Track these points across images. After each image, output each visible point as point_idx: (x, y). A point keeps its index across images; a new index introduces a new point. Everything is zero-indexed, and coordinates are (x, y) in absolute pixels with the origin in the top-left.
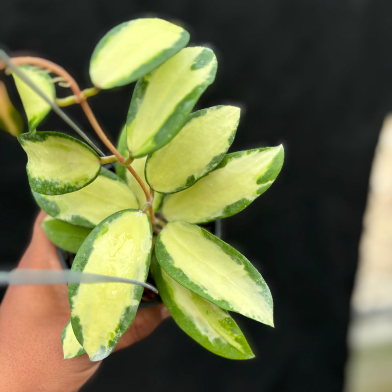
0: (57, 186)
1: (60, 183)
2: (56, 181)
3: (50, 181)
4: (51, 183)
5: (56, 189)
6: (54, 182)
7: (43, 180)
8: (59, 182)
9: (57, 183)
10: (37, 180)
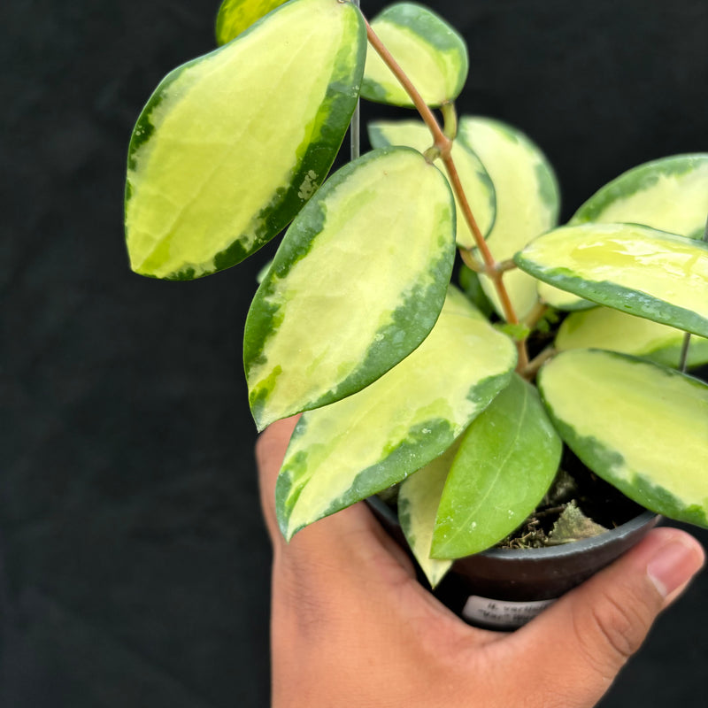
0: (423, 294)
1: (421, 283)
2: (410, 288)
3: (401, 303)
4: (406, 302)
5: (427, 299)
6: (409, 295)
7: (390, 320)
8: (416, 281)
9: (416, 288)
10: (381, 337)
